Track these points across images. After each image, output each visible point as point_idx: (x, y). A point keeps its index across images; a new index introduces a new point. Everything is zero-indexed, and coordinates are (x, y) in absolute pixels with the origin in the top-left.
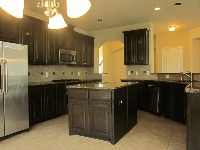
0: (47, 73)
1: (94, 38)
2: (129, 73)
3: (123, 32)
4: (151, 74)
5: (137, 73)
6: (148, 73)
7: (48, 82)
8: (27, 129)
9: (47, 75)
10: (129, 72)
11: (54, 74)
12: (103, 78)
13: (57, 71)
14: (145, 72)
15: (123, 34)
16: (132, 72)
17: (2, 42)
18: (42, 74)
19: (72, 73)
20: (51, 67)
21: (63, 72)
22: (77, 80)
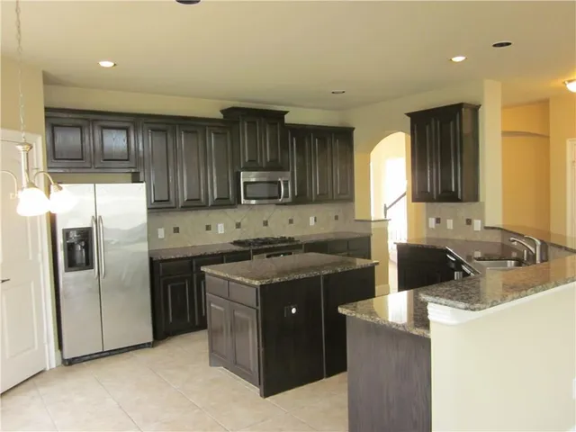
0: (219, 225)
1: (354, 129)
2: (432, 221)
3: (408, 114)
4: (487, 228)
5: (450, 224)
6: (477, 225)
7: (224, 244)
8: (149, 343)
9: (221, 229)
10: (430, 219)
11: (238, 226)
12: (372, 232)
13: (245, 220)
14: (469, 222)
15: (409, 119)
16: (438, 221)
17: (93, 185)
18: (208, 228)
19: (291, 221)
20: (229, 211)
21: (265, 219)
22: (291, 240)
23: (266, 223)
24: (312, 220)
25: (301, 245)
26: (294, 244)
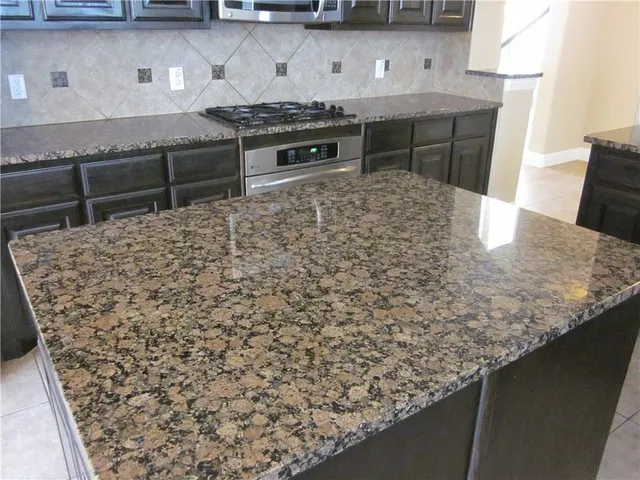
0: (172, 71)
11: (219, 73)
13: (234, 59)
18: (143, 76)
19: (337, 68)
20: (196, 38)
21: (281, 61)
22: (335, 112)
23: (282, 70)
24: (380, 64)
25: (359, 126)
26: (343, 123)
